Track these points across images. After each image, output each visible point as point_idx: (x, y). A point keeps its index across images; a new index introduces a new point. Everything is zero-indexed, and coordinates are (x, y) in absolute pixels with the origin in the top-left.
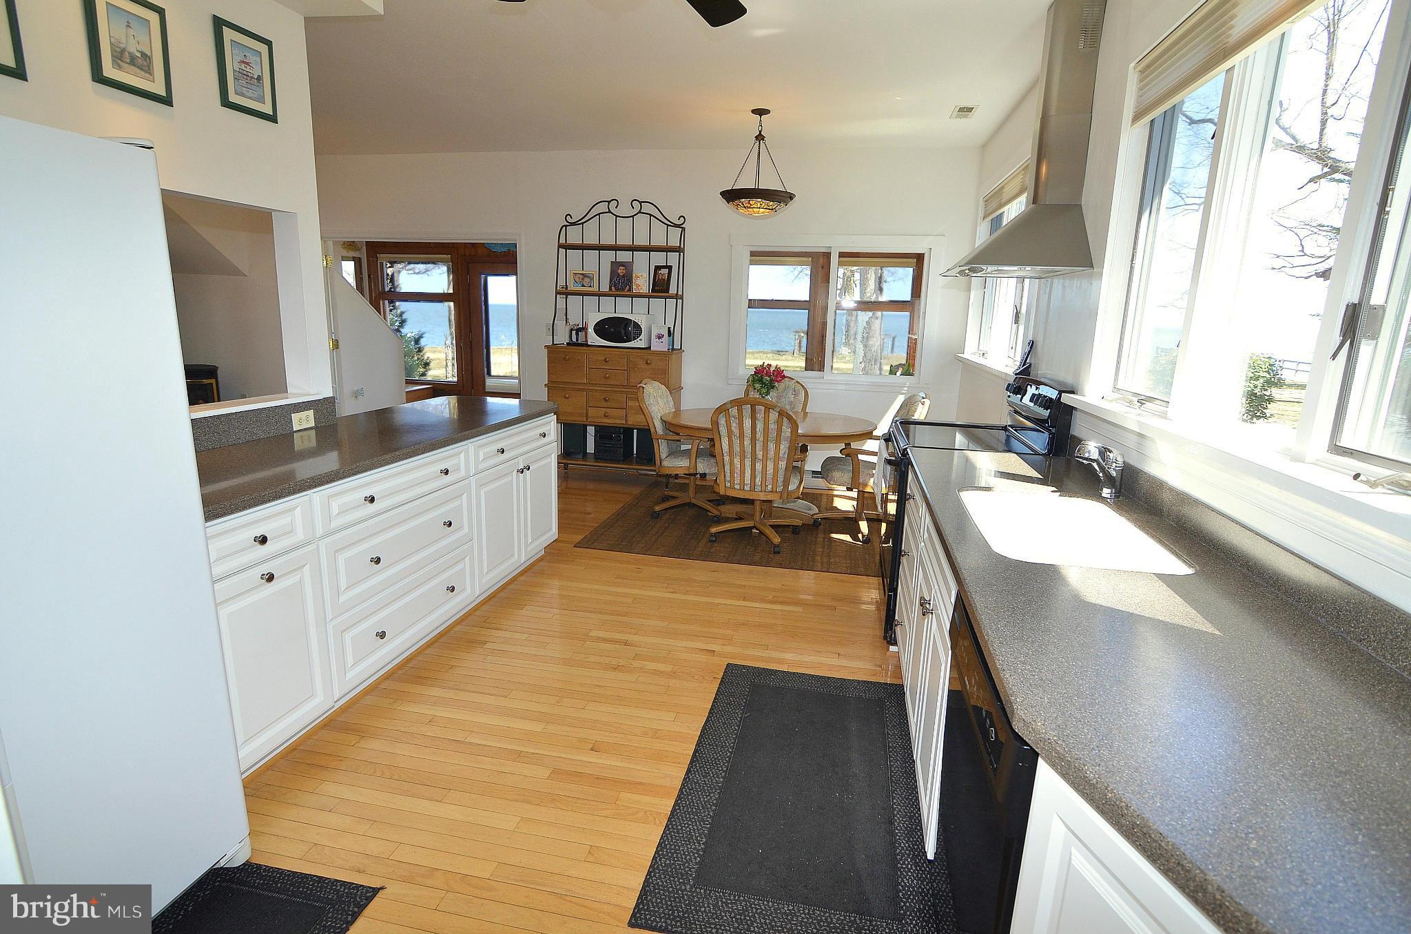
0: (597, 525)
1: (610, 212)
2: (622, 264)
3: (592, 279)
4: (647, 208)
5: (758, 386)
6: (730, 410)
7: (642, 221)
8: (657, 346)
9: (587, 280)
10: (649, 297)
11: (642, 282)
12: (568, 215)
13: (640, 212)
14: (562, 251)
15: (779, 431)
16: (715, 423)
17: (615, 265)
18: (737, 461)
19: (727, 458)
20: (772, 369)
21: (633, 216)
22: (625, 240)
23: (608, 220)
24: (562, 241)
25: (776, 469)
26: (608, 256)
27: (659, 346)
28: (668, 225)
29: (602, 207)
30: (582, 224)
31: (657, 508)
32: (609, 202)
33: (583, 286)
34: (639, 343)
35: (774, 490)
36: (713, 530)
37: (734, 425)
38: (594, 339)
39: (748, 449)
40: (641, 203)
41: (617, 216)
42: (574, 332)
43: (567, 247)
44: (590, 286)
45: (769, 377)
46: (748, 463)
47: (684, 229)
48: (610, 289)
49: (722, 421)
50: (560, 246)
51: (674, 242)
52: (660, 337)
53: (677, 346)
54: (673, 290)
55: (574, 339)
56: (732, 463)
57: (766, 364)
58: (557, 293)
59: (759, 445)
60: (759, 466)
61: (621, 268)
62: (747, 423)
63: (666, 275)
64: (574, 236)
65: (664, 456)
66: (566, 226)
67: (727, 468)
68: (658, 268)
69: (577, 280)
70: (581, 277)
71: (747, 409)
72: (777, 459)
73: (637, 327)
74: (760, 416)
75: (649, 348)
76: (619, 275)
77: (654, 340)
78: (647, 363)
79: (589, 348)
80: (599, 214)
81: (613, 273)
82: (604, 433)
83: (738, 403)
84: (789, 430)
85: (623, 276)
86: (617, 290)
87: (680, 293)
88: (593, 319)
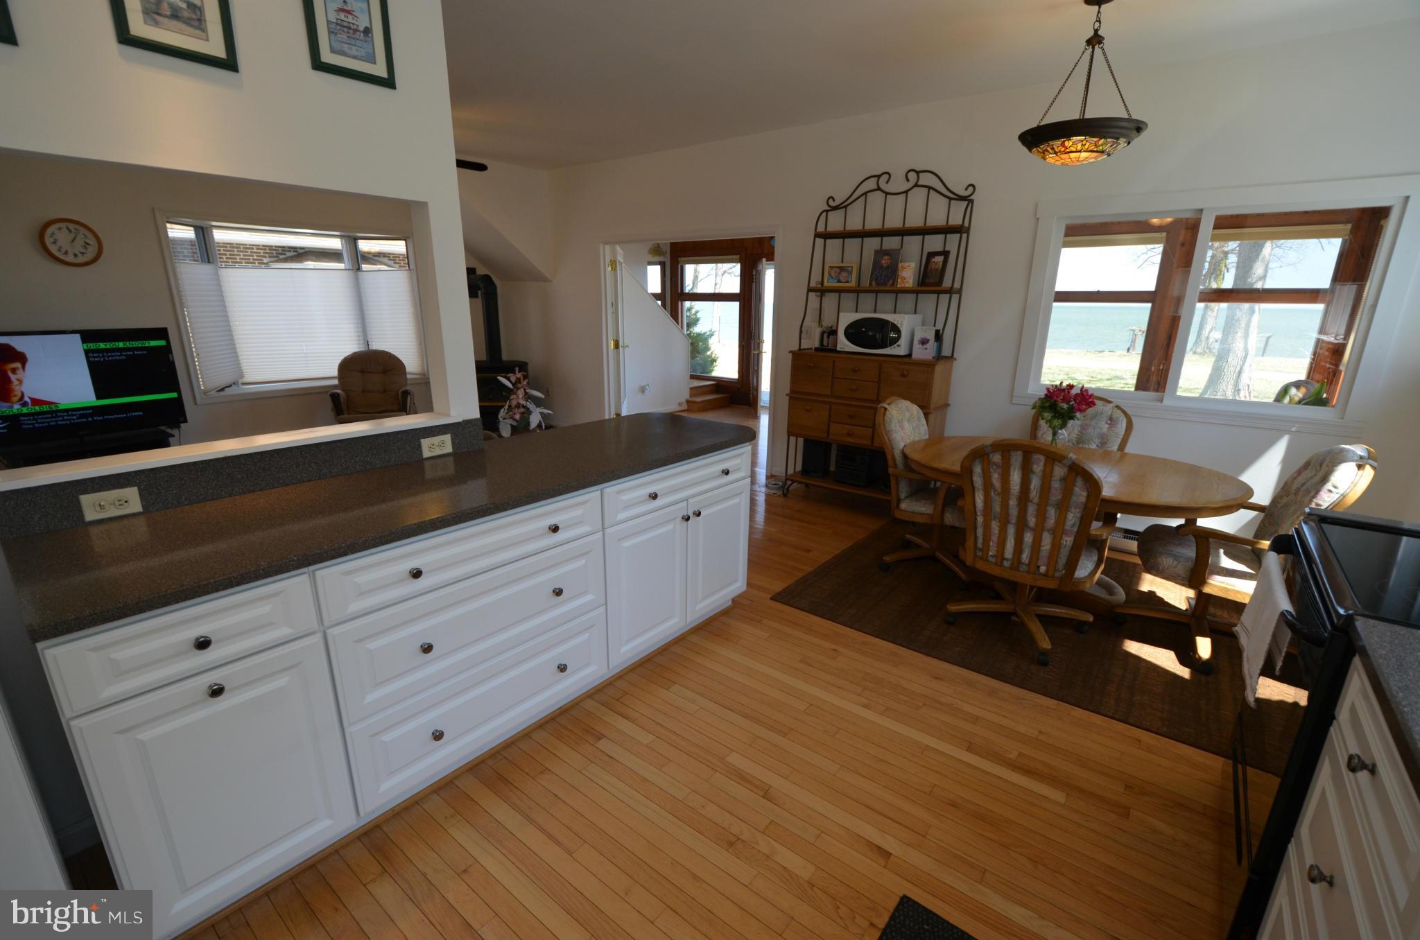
0: (810, 569)
1: (879, 189)
2: (887, 253)
3: (850, 273)
4: (926, 179)
5: (1048, 415)
6: (991, 456)
7: (918, 196)
8: (920, 353)
9: (844, 274)
10: (917, 292)
11: (908, 274)
12: (831, 197)
13: (916, 185)
14: (819, 241)
15: (1068, 492)
16: (967, 471)
17: (880, 253)
18: (995, 526)
19: (980, 519)
20: (1073, 392)
21: (906, 192)
22: (894, 222)
23: (876, 199)
24: (821, 229)
25: (1056, 546)
26: (872, 244)
27: (922, 353)
28: (951, 199)
29: (871, 184)
30: (846, 207)
31: (887, 559)
32: (879, 177)
33: (839, 281)
34: (900, 349)
35: (1050, 574)
36: (953, 608)
37: (996, 478)
38: (844, 344)
39: (1014, 512)
40: (918, 173)
41: (887, 193)
42: (826, 335)
43: (826, 236)
44: (847, 282)
45: (1068, 403)
46: (1011, 530)
47: (971, 202)
48: (870, 284)
49: (978, 469)
50: (817, 235)
51: (956, 220)
52: (924, 342)
53: (946, 351)
54: (947, 283)
55: (825, 343)
56: (987, 527)
57: (1064, 384)
58: (810, 290)
59: (1031, 510)
60: (1028, 538)
61: (886, 257)
62: (1016, 477)
63: (941, 263)
64: (835, 222)
65: (903, 496)
66: (827, 211)
67: (980, 532)
68: (931, 255)
69: (833, 274)
70: (838, 270)
71: (1017, 458)
72: (1058, 532)
73: (896, 329)
74: (1038, 467)
75: (910, 355)
76: (881, 267)
77: (917, 346)
78: (903, 375)
79: (838, 355)
80: (865, 193)
81: (876, 264)
82: (848, 452)
83: (1005, 448)
84: (1085, 494)
85: (888, 268)
86: (878, 284)
87: (957, 285)
88: (847, 318)
